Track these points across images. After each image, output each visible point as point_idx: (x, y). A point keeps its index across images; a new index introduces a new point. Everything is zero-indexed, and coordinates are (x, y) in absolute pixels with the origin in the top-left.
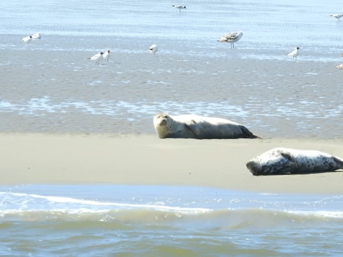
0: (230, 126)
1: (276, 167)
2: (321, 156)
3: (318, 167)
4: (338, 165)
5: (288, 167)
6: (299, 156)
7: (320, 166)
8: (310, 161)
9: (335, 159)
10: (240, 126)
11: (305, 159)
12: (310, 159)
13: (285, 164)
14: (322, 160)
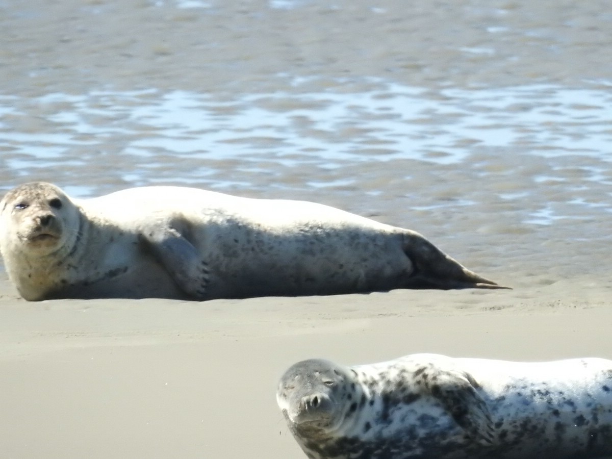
11: (537, 399)
12: (564, 398)
13: (437, 439)
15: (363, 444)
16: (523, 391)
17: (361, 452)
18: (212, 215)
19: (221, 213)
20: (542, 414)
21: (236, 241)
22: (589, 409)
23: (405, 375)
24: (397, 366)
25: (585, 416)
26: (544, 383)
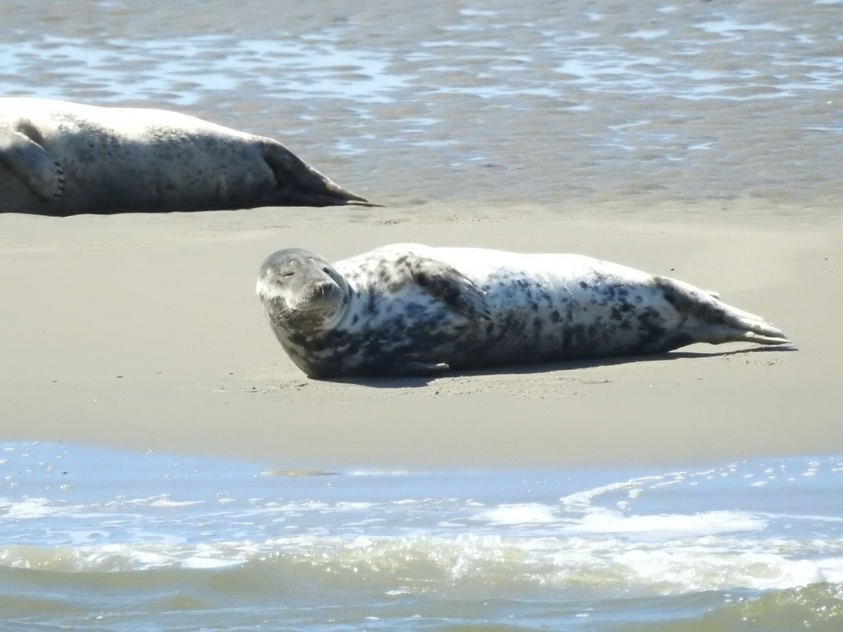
0: (209, 143)
1: (381, 341)
2: (600, 278)
3: (580, 329)
4: (687, 324)
5: (442, 338)
6: (495, 282)
7: (592, 330)
8: (543, 303)
9: (670, 294)
10: (261, 145)
12: (541, 291)
13: (427, 328)
14: (605, 297)
15: (351, 337)
16: (505, 281)
18: (61, 120)
19: (72, 119)
20: (523, 308)
21: (92, 146)
22: (565, 304)
23: (386, 265)
24: (376, 257)
25: (559, 312)
26: (522, 273)
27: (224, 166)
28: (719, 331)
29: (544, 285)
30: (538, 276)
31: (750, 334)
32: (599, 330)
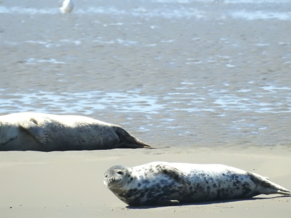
1: (152, 192)
2: (229, 172)
3: (223, 190)
4: (258, 188)
6: (192, 174)
7: (227, 190)
8: (210, 181)
9: (252, 178)
11: (201, 177)
12: (209, 177)
14: (231, 178)
16: (196, 174)
17: (139, 194)
20: (203, 182)
22: (218, 181)
25: (216, 183)
26: (202, 171)
27: (102, 134)
28: (269, 190)
29: (210, 175)
30: (208, 172)
31: (279, 191)
32: (229, 190)
